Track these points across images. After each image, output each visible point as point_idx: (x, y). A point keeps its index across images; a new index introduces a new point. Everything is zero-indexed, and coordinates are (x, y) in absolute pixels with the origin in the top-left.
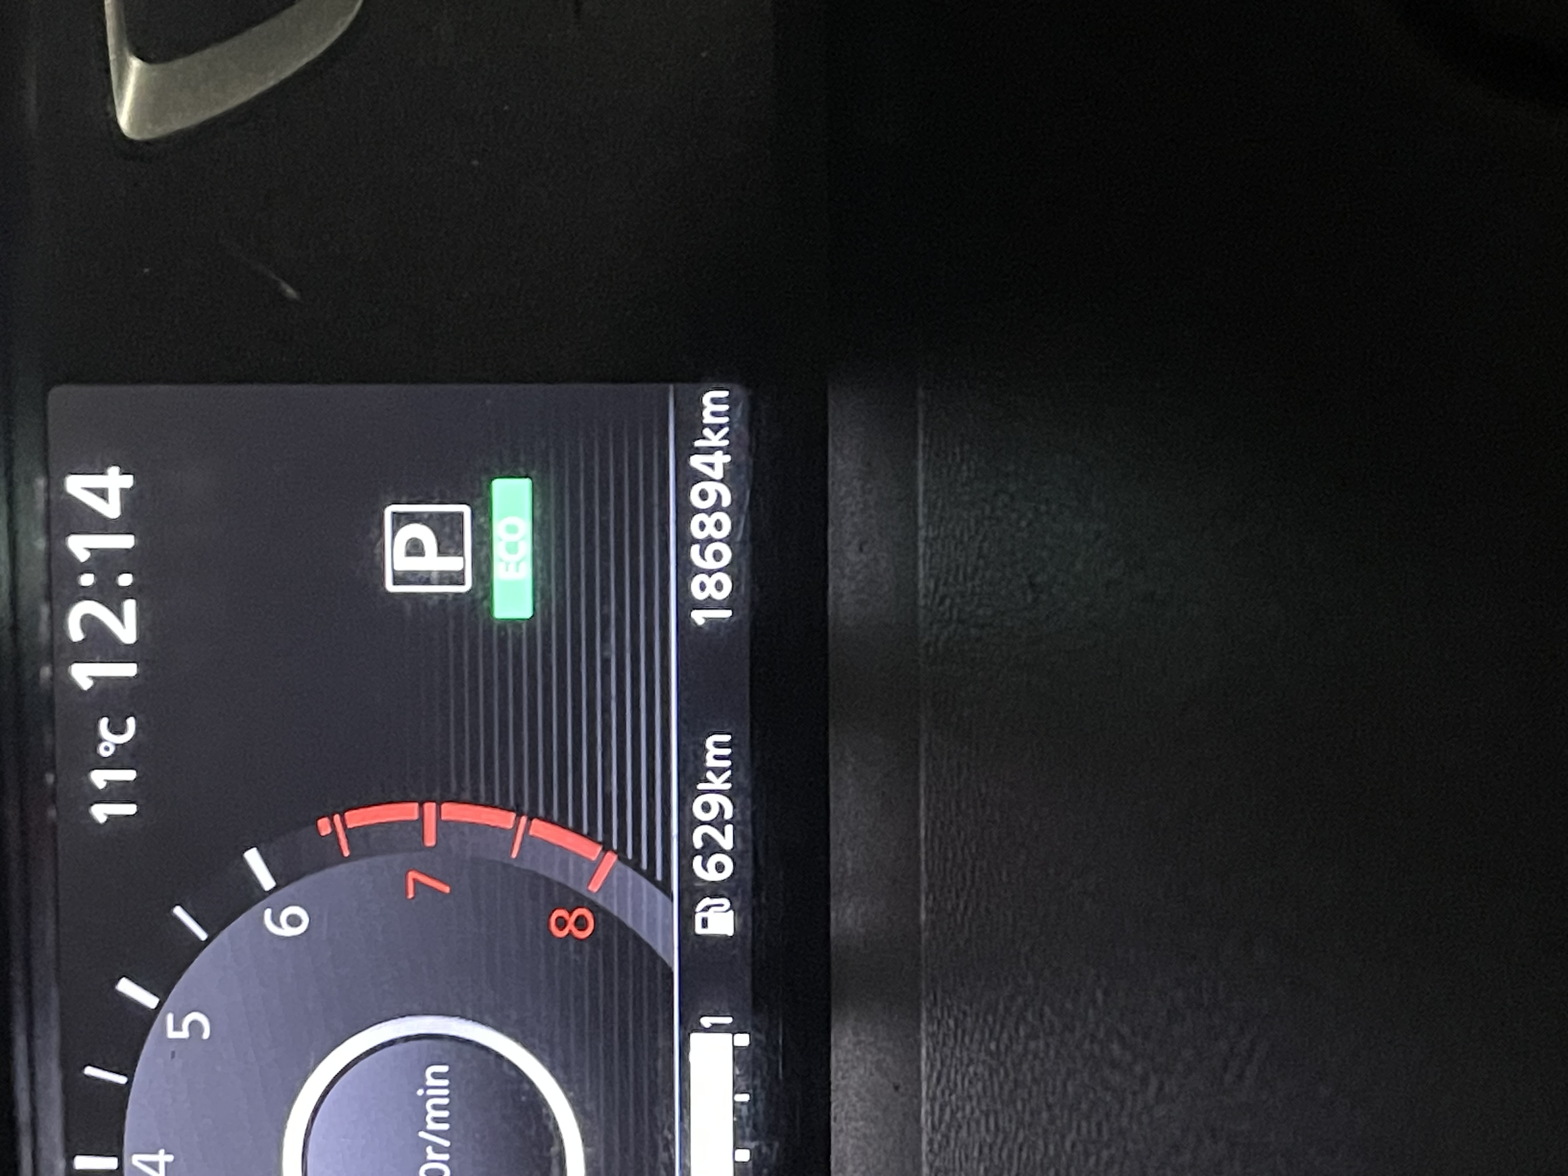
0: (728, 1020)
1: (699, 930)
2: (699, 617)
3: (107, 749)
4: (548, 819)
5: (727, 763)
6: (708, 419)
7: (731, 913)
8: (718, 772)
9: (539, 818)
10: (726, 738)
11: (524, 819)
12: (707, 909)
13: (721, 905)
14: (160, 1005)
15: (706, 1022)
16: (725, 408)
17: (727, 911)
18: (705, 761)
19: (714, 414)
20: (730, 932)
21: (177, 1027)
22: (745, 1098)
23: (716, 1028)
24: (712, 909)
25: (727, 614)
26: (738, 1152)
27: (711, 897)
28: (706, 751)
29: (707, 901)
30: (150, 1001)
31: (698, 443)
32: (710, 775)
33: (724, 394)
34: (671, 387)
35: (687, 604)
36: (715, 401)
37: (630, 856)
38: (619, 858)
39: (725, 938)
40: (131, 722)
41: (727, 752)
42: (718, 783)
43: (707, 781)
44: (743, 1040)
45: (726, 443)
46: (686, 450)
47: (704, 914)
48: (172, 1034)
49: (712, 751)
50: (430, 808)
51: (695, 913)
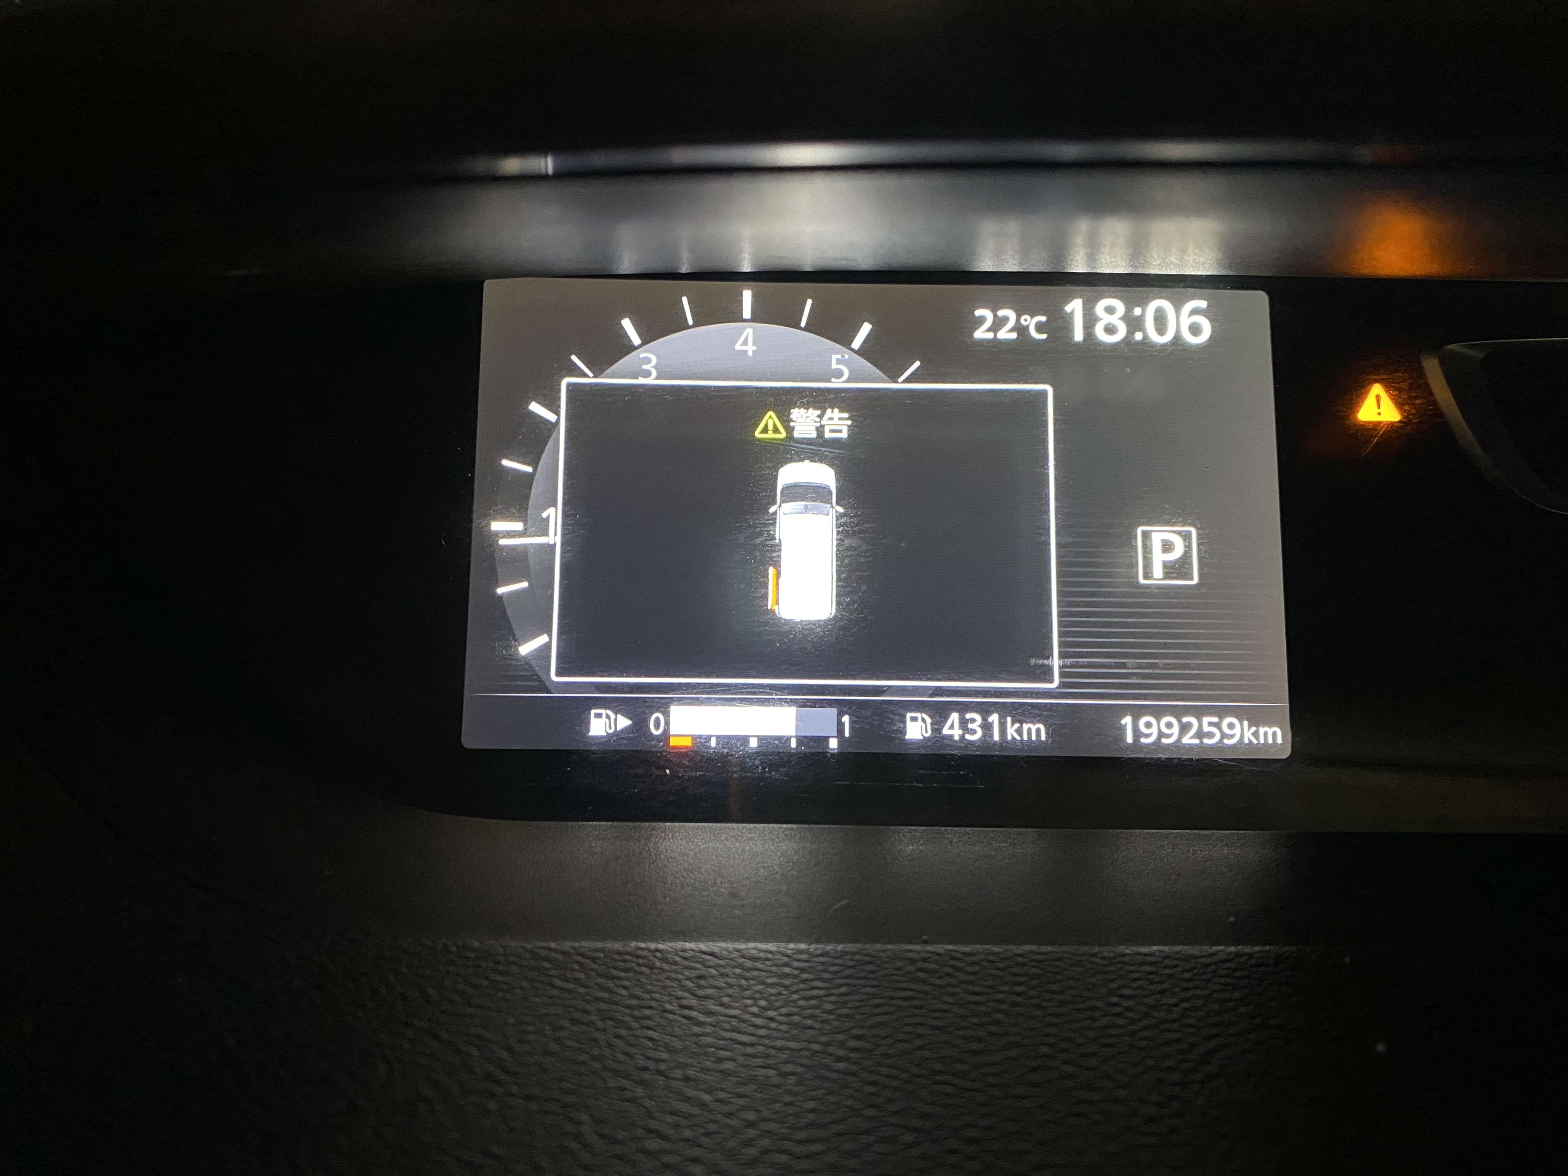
0: (847, 734)
1: (909, 715)
2: (1127, 721)
3: (1026, 320)
5: (1025, 738)
6: (1262, 730)
7: (922, 738)
8: (1019, 731)
10: (1043, 738)
12: (923, 720)
13: (926, 732)
14: (852, 350)
15: (846, 719)
16: (1270, 741)
17: (922, 735)
18: (1027, 723)
19: (1266, 734)
20: (907, 737)
21: (839, 362)
22: (793, 744)
23: (840, 726)
24: (924, 725)
25: (1130, 739)
26: (756, 739)
27: (932, 724)
28: (1034, 724)
29: (929, 720)
30: (857, 344)
31: (1246, 723)
32: (1017, 725)
33: (1279, 741)
34: (1288, 705)
35: (1137, 713)
36: (1274, 734)
39: (903, 732)
40: (1044, 336)
41: (1034, 738)
42: (1011, 732)
43: (1013, 723)
44: (833, 744)
45: (1246, 741)
46: (1239, 713)
47: (920, 719)
48: (835, 357)
49: (1034, 727)
51: (921, 712)
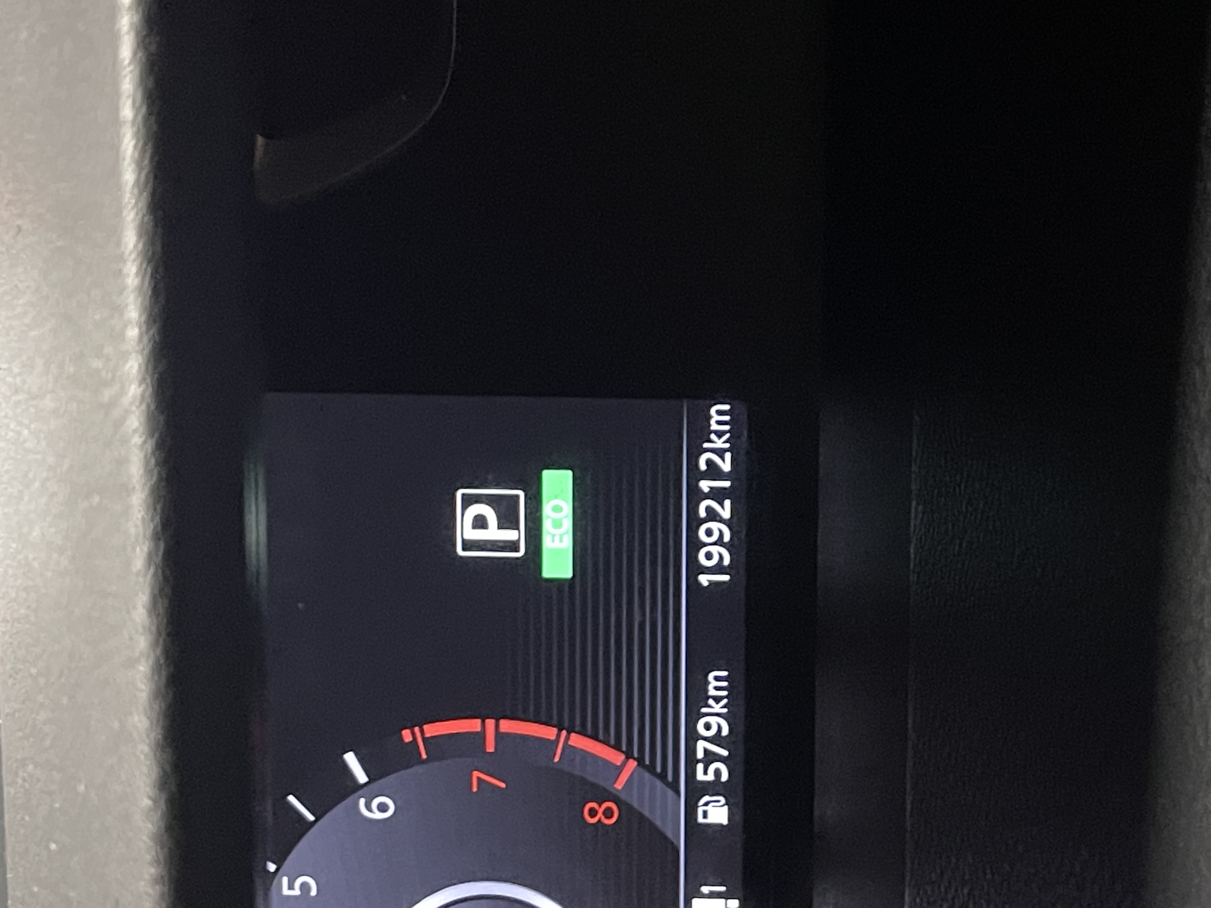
0: (722, 889)
2: (704, 580)
4: (583, 733)
5: (724, 693)
6: (714, 426)
7: (726, 807)
8: (717, 699)
9: (576, 733)
10: (724, 674)
11: (564, 733)
12: (706, 804)
13: (718, 801)
15: (705, 890)
16: (727, 419)
17: (723, 806)
18: (707, 691)
19: (719, 423)
20: (725, 822)
21: (291, 887)
23: (713, 895)
24: (712, 804)
25: (726, 578)
27: (710, 795)
28: (708, 682)
29: (706, 798)
31: (706, 445)
32: (711, 702)
33: (727, 408)
34: (685, 402)
35: (696, 569)
36: (720, 413)
37: (647, 762)
38: (638, 765)
39: (721, 826)
41: (725, 684)
42: (717, 708)
43: (709, 706)
45: (728, 445)
46: (696, 450)
47: (705, 808)
48: (287, 892)
49: (713, 683)
50: (490, 723)
51: (697, 807)
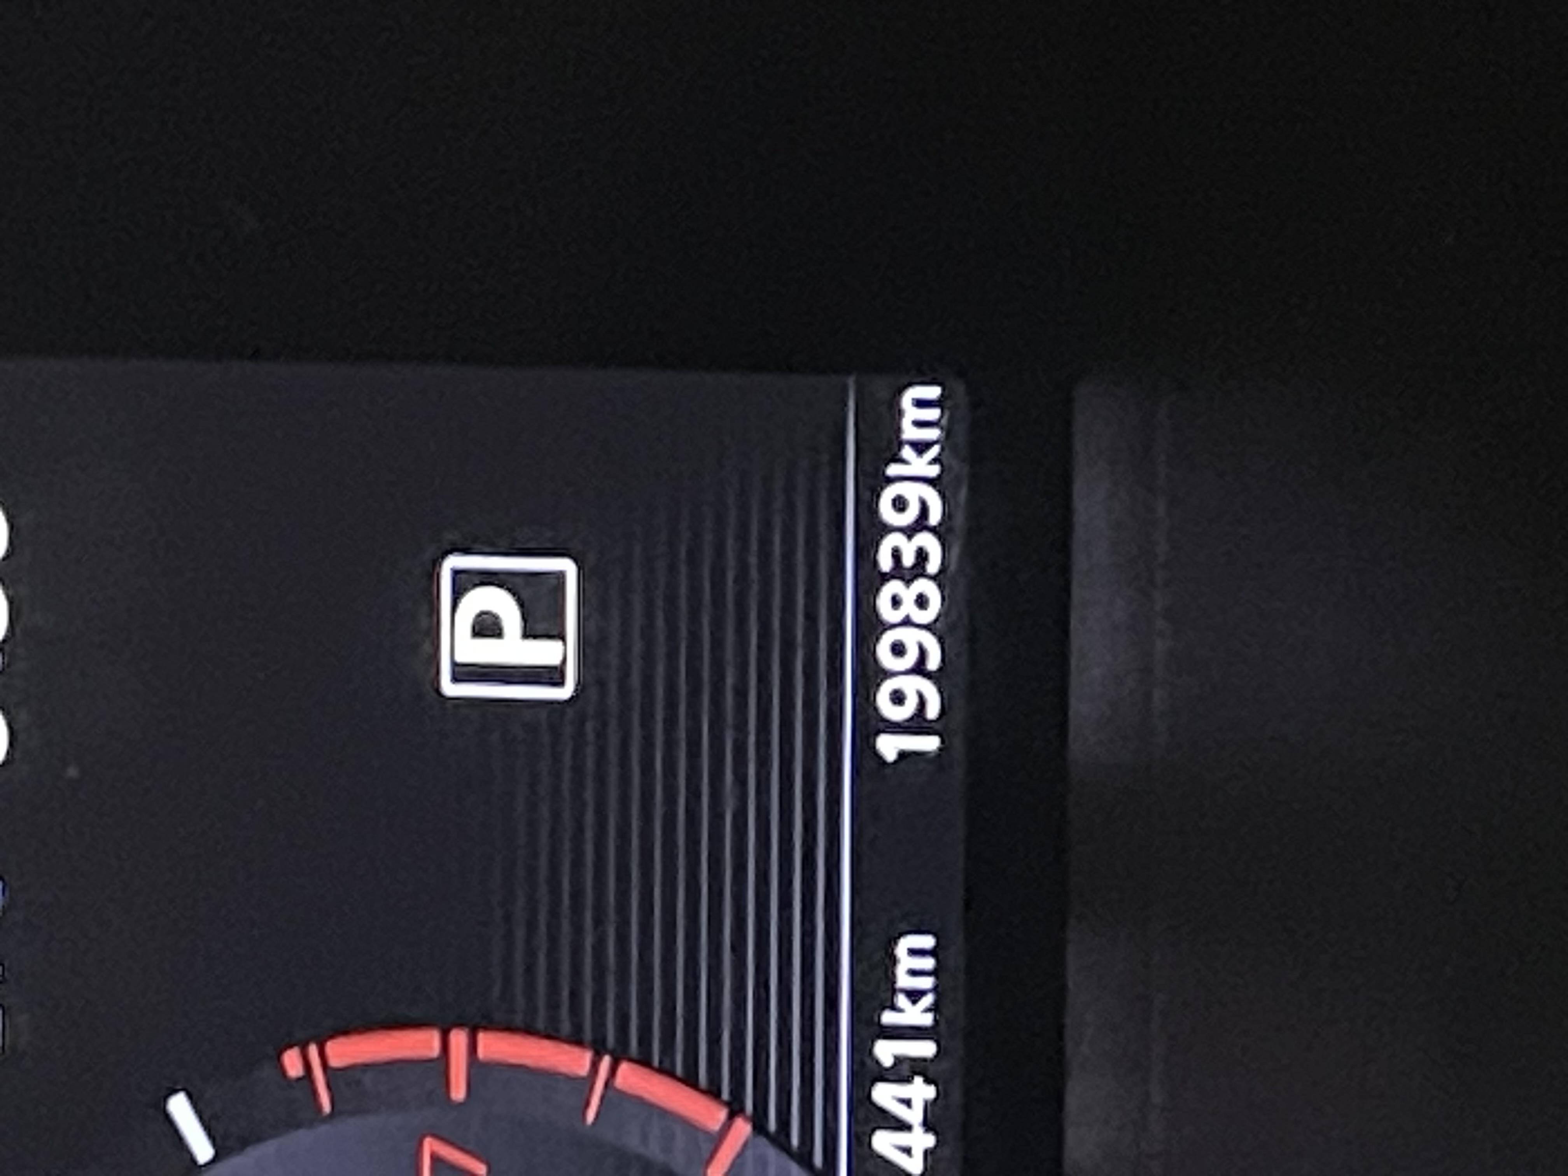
2: (889, 747)
4: (644, 1061)
5: (929, 982)
6: (910, 432)
8: (914, 996)
9: (631, 1060)
10: (927, 942)
11: (606, 1062)
16: (935, 414)
18: (894, 976)
19: (919, 424)
31: (893, 469)
32: (901, 1000)
33: (935, 392)
34: (852, 380)
35: (870, 725)
36: (920, 403)
37: (772, 1125)
38: (755, 1130)
41: (928, 963)
42: (916, 1014)
43: (896, 1009)
45: (935, 470)
49: (905, 962)
50: (459, 1039)
